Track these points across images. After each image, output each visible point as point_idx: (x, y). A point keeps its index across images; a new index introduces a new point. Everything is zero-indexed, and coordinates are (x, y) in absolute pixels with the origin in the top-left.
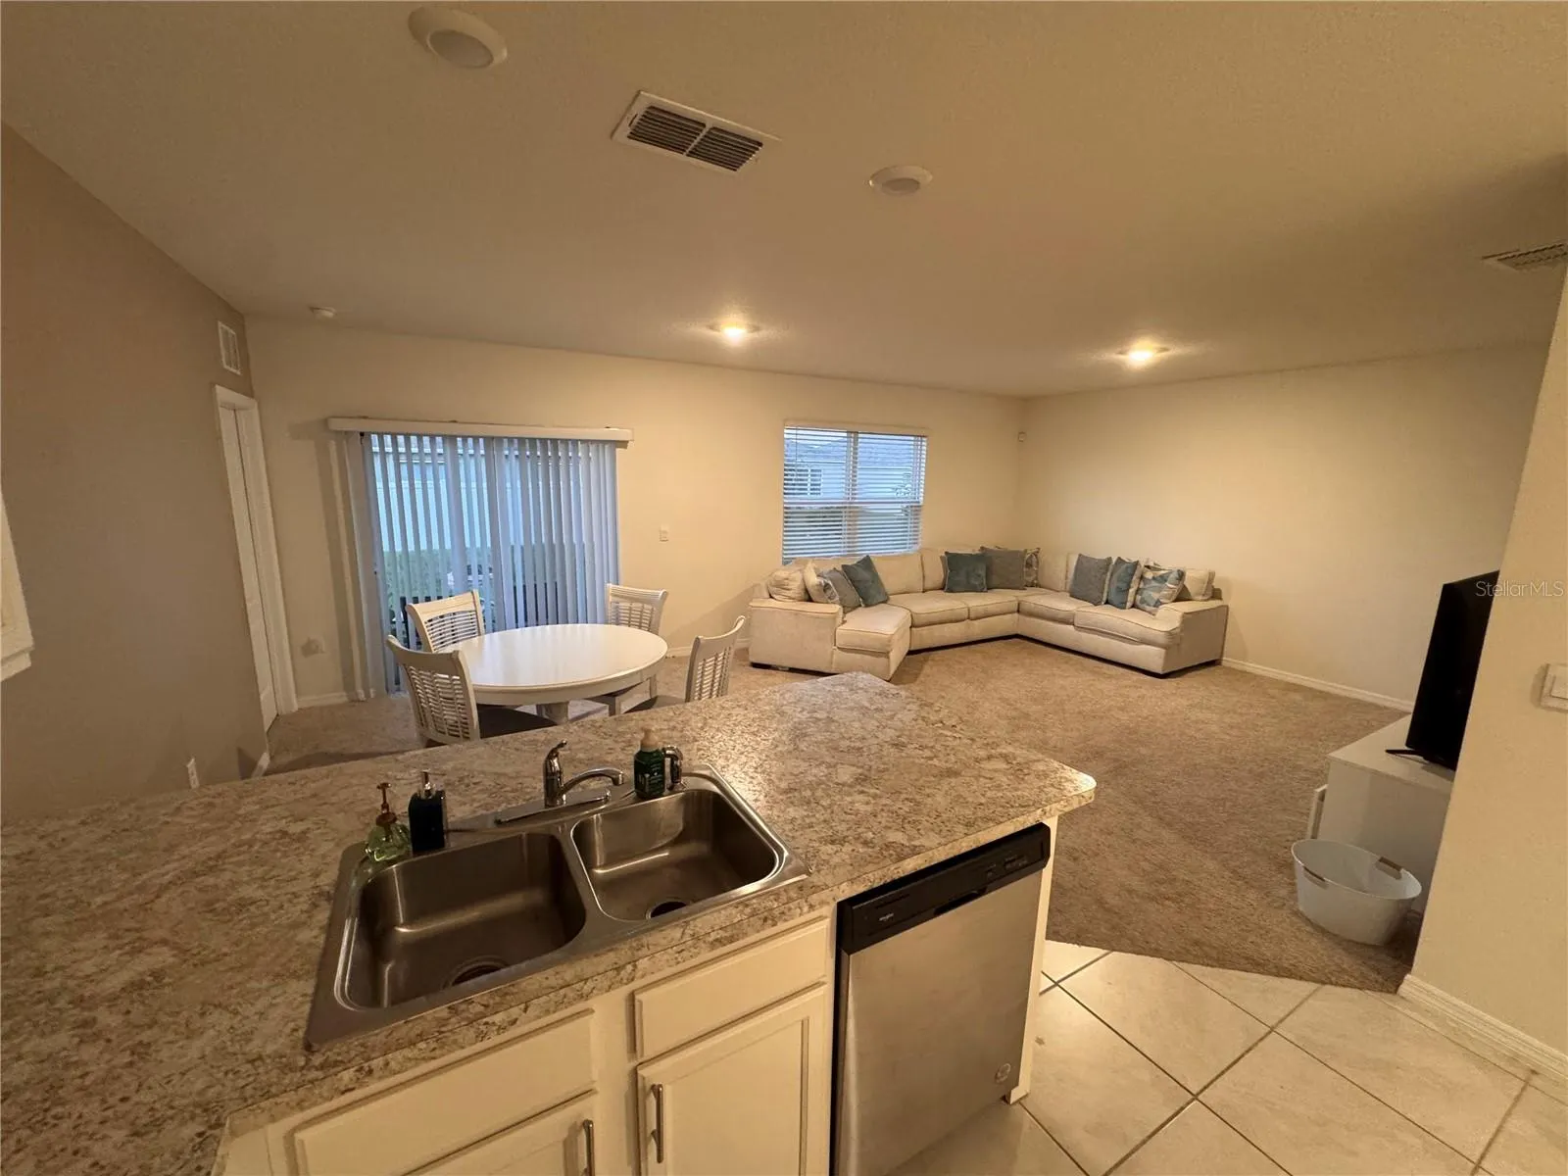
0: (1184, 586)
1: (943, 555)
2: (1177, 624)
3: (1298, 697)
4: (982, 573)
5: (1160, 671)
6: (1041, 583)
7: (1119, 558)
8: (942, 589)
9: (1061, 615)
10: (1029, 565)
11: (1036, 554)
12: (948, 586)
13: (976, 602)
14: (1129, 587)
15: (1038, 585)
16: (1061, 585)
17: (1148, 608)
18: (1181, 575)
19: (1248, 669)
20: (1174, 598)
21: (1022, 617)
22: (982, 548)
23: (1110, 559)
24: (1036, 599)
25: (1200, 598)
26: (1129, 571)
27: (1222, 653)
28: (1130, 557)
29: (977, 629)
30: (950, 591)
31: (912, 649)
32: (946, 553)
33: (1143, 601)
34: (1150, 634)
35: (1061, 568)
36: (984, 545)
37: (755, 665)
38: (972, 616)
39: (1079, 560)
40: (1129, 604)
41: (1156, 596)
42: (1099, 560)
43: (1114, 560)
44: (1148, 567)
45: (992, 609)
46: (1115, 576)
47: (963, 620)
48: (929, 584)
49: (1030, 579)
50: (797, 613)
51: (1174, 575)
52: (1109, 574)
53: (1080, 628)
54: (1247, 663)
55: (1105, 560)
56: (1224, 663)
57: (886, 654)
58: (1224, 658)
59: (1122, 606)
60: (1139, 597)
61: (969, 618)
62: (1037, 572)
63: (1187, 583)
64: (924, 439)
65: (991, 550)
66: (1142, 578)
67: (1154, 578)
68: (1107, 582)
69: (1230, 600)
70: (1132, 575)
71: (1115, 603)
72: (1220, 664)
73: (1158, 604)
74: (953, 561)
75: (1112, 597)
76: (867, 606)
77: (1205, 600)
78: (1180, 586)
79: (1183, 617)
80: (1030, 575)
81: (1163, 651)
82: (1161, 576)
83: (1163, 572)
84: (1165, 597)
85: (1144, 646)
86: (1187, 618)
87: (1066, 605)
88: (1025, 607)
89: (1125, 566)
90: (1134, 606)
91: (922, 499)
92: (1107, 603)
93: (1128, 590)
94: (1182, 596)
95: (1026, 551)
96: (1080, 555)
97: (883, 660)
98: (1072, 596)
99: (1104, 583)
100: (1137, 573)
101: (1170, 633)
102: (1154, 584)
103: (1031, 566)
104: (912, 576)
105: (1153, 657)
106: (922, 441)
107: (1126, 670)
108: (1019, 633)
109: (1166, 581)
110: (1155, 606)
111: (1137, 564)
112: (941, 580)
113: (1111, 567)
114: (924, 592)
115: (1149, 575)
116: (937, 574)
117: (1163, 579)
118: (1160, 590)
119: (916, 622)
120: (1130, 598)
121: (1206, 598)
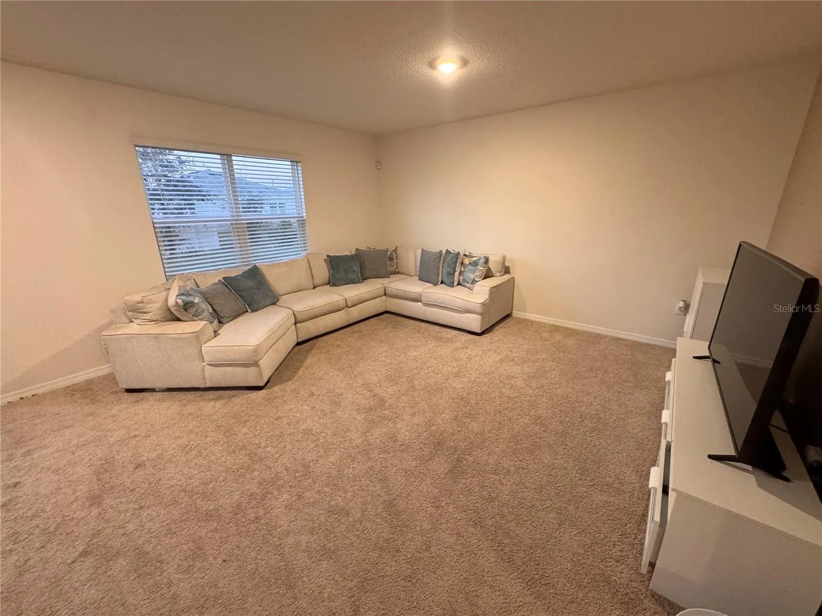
0: (489, 268)
1: (326, 258)
2: (487, 297)
3: (558, 337)
4: (357, 269)
5: (479, 331)
6: (402, 271)
7: (447, 250)
8: (329, 284)
9: (413, 296)
10: (391, 259)
11: (395, 251)
12: (333, 282)
13: (352, 292)
14: (455, 271)
15: (398, 273)
16: (413, 273)
17: (468, 285)
18: (487, 260)
19: (527, 318)
20: (483, 277)
21: (388, 298)
22: (357, 249)
23: (441, 251)
24: (397, 285)
25: (499, 274)
26: (454, 259)
27: (512, 310)
28: (454, 249)
29: (355, 313)
30: (334, 285)
31: (300, 340)
32: (328, 256)
33: (464, 280)
34: (470, 306)
35: (411, 260)
36: (357, 247)
37: (129, 391)
38: (349, 304)
39: (422, 253)
40: (456, 283)
41: (472, 276)
42: (435, 253)
43: (444, 252)
44: (465, 255)
45: (365, 296)
46: (445, 263)
47: (344, 309)
48: (318, 281)
49: (393, 269)
50: (156, 336)
51: (482, 261)
52: (441, 262)
53: (426, 305)
54: (527, 314)
55: (438, 253)
56: (513, 315)
57: (256, 364)
58: (514, 312)
59: (451, 285)
60: (461, 278)
61: (347, 306)
62: (397, 263)
63: (491, 265)
64: (299, 164)
65: (364, 251)
66: (462, 263)
67: (470, 264)
68: (441, 268)
69: (515, 273)
70: (456, 262)
71: (448, 283)
72: (511, 316)
73: (474, 282)
74: (334, 262)
75: (445, 280)
76: (253, 311)
77: (502, 276)
78: (486, 268)
79: (490, 290)
80: (393, 267)
81: (480, 316)
82: (474, 262)
83: (475, 259)
84: (477, 276)
85: (467, 314)
86: (494, 291)
87: (415, 287)
88: (389, 291)
89: (451, 255)
90: (459, 284)
91: (305, 214)
92: (442, 283)
93: (454, 273)
94: (488, 275)
95: (388, 249)
96: (422, 249)
97: (252, 370)
98: (420, 279)
99: (439, 269)
100: (459, 261)
101: (483, 304)
102: (471, 267)
103: (393, 259)
104: (302, 277)
105: (474, 322)
106: (297, 166)
107: (458, 332)
108: (388, 310)
109: (477, 265)
110: (472, 284)
111: (458, 254)
112: (328, 277)
113: (442, 258)
114: (314, 288)
115: (467, 261)
116: (322, 272)
117: (475, 264)
118: (474, 272)
119: (300, 318)
120: (456, 279)
121: (502, 274)
